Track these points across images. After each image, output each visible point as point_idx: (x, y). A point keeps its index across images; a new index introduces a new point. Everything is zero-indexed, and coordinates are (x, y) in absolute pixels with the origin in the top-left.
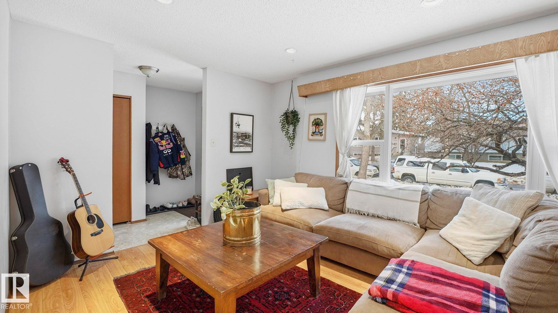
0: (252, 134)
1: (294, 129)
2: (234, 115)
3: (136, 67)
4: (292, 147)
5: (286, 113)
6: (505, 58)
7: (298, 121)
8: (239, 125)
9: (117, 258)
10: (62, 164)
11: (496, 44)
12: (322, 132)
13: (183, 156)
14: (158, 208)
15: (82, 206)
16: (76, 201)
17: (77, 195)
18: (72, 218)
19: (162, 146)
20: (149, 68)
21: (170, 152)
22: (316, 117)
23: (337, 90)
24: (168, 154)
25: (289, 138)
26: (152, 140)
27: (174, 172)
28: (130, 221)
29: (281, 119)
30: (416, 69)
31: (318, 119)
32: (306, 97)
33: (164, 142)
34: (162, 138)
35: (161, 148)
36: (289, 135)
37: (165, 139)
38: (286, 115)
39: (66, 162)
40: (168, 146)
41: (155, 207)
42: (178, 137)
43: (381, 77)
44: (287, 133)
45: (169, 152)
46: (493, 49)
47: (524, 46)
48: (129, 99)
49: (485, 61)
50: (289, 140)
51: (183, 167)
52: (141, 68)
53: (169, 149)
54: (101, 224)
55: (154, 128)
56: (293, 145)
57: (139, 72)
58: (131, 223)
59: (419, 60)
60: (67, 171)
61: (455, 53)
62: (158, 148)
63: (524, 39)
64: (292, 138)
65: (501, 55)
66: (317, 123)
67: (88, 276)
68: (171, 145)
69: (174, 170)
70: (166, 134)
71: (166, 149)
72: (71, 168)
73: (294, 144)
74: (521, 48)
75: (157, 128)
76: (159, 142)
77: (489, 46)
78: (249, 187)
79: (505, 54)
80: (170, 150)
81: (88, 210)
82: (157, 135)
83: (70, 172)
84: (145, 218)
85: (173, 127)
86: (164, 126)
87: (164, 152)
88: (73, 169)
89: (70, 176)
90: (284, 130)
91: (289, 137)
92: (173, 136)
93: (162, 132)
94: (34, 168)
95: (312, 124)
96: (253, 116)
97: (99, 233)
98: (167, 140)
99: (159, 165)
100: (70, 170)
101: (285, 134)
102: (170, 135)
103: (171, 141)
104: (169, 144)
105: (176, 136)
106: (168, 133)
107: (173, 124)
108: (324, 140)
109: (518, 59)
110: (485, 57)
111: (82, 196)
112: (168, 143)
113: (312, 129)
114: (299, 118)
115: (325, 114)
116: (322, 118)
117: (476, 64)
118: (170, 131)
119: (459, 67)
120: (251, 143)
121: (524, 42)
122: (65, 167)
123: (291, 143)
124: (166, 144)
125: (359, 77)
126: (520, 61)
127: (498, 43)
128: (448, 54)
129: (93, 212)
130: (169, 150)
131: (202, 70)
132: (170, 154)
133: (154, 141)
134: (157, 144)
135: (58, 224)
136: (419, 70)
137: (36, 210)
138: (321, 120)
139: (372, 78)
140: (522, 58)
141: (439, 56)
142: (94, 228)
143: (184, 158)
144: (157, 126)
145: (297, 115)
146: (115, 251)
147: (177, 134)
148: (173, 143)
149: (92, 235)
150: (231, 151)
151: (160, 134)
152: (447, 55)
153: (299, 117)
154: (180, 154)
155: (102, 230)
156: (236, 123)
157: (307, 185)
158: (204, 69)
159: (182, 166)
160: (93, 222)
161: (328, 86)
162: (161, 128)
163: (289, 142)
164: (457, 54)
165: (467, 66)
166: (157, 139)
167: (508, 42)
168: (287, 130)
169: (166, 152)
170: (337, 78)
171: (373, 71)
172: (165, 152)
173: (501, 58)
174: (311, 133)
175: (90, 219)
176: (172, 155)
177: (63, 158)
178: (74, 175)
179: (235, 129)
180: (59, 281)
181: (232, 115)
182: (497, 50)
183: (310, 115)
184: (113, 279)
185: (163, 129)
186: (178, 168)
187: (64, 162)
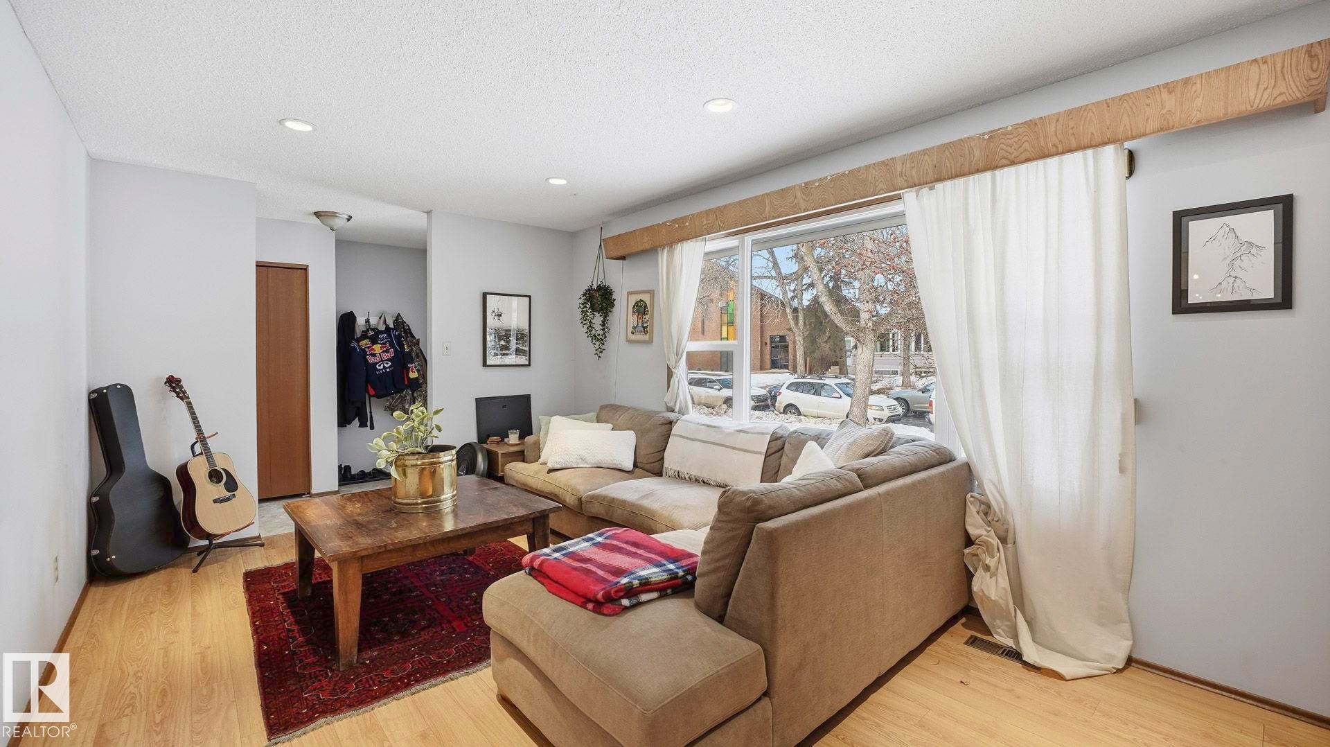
0: (528, 331)
1: (603, 322)
2: (488, 296)
3: (310, 214)
4: (600, 355)
5: (589, 290)
6: (881, 192)
7: (612, 305)
8: (500, 315)
9: (262, 545)
10: (170, 386)
11: (867, 167)
12: (646, 327)
13: (413, 375)
14: (369, 473)
15: (202, 454)
16: (192, 447)
17: (193, 436)
18: (183, 472)
19: (374, 355)
20: (333, 215)
21: (389, 367)
22: (639, 297)
23: (663, 246)
24: (386, 370)
25: (595, 338)
26: (354, 344)
27: (399, 403)
28: (309, 493)
29: (581, 301)
30: (765, 209)
31: (641, 301)
32: (623, 258)
33: (377, 348)
34: (374, 340)
35: (371, 360)
36: (593, 332)
37: (380, 342)
38: (589, 295)
39: (177, 383)
40: (386, 356)
41: (362, 471)
42: (407, 337)
43: (719, 225)
44: (590, 328)
45: (387, 366)
46: (864, 176)
47: (904, 172)
48: (305, 269)
49: (856, 197)
50: (594, 341)
51: (415, 395)
52: (318, 214)
53: (388, 360)
54: (232, 485)
55: (361, 321)
56: (602, 352)
57: (317, 221)
58: (310, 497)
59: (768, 195)
60: (178, 396)
61: (815, 181)
62: (366, 360)
63: (904, 159)
64: (600, 340)
65: (875, 187)
66: (641, 309)
67: (209, 567)
68: (392, 353)
69: (397, 400)
70: (382, 332)
71: (382, 361)
72: (184, 392)
73: (604, 349)
74: (901, 175)
75: (368, 321)
76: (369, 347)
77: (858, 170)
78: (514, 431)
79: (881, 186)
80: (390, 364)
81: (210, 461)
82: (364, 335)
83: (182, 399)
84: (337, 489)
85: (398, 320)
86: (380, 318)
87: (377, 366)
88: (189, 393)
89: (183, 405)
90: (584, 322)
91: (594, 335)
92: (395, 335)
93: (373, 330)
94: (125, 392)
95: (633, 312)
96: (530, 297)
97: (227, 499)
98: (383, 344)
99: (367, 391)
100: (182, 395)
101: (587, 330)
102: (389, 335)
103: (392, 346)
104: (387, 351)
105: (402, 337)
106: (388, 329)
107: (399, 314)
108: (651, 341)
109: (906, 192)
110: (855, 189)
111: (202, 439)
112: (385, 349)
113: (633, 320)
114: (615, 300)
115: (651, 293)
116: (646, 298)
117: (844, 202)
118: (392, 326)
119: (823, 208)
120: (527, 349)
121: (903, 164)
122: (175, 391)
123: (597, 347)
124: (383, 352)
125: (687, 224)
126: (909, 196)
127: (870, 166)
128: (806, 184)
129: (219, 466)
130: (387, 364)
131: (426, 214)
132: (388, 370)
133: (359, 346)
134: (364, 351)
135: (163, 482)
136: (769, 212)
137: (129, 458)
138: (644, 302)
139: (706, 227)
140: (911, 191)
141: (794, 187)
142: (220, 490)
143: (416, 379)
144: (366, 318)
145: (611, 294)
146: (262, 536)
147: (404, 333)
148: (396, 351)
149: (215, 501)
150: (485, 365)
151: (371, 333)
152: (803, 185)
153: (613, 297)
154: (408, 370)
155: (234, 496)
156: (494, 312)
157: (611, 426)
158: (429, 213)
159: (413, 394)
160: (219, 481)
161: (646, 239)
162: (373, 321)
163: (593, 346)
164: (817, 184)
165: (833, 205)
166: (364, 343)
167: (883, 162)
168: (590, 322)
169: (382, 367)
170: (657, 225)
171: (707, 213)
172: (380, 366)
173: (877, 191)
174: (630, 329)
175: (215, 476)
176: (392, 372)
177: (172, 376)
178: (189, 404)
179: (492, 322)
180: (163, 572)
181: (485, 295)
182: (870, 178)
183: (630, 293)
184: (244, 571)
185: (378, 323)
186: (406, 397)
187: (173, 383)
